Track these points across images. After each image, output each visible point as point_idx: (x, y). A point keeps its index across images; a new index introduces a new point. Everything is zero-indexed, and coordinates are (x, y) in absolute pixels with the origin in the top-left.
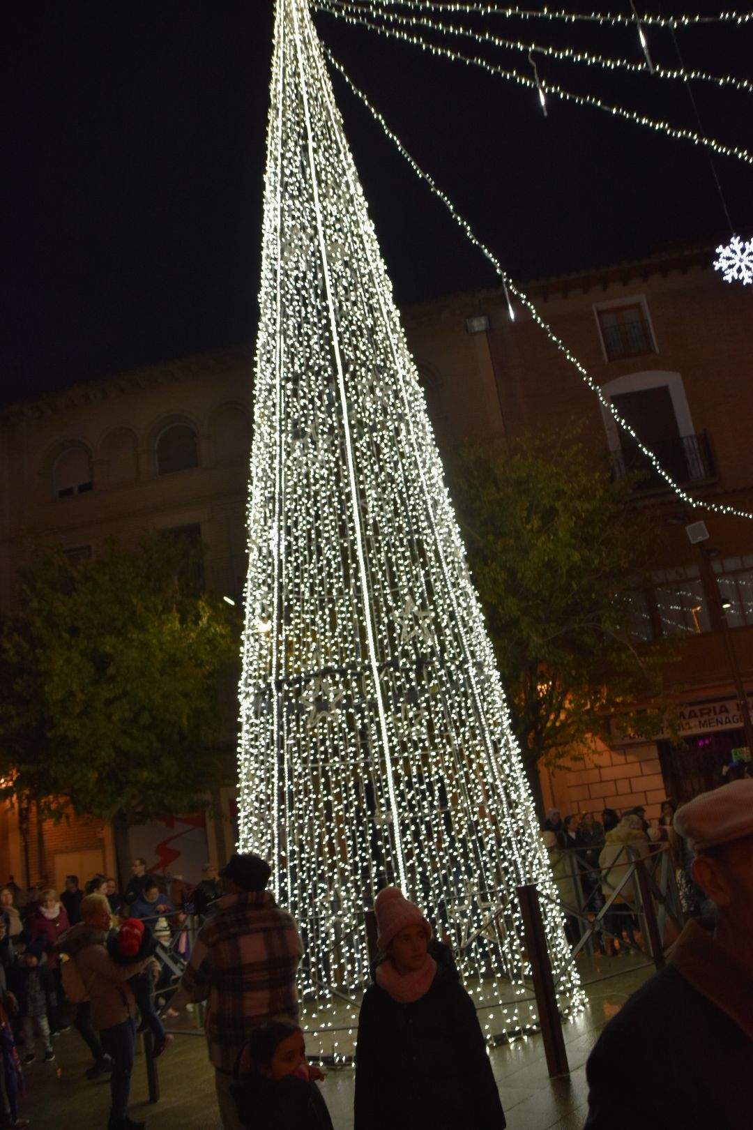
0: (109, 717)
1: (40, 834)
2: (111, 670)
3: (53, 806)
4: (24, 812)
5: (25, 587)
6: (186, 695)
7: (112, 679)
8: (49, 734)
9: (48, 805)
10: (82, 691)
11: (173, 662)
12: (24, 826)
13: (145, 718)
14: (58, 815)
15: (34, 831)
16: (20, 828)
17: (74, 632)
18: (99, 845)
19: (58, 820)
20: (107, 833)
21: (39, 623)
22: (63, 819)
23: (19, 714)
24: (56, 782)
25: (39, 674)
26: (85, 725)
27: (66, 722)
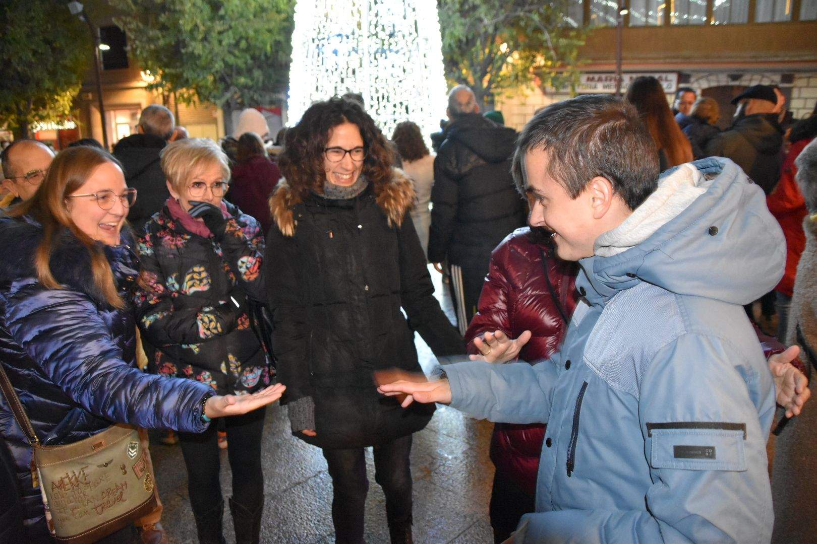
0: (220, 42)
2: (222, 12)
3: (186, 96)
6: (270, 31)
7: (222, 18)
8: (183, 51)
9: (182, 95)
10: (203, 25)
11: (263, 9)
13: (243, 44)
14: (188, 101)
18: (214, 121)
19: (188, 104)
20: (219, 114)
22: (192, 104)
23: (164, 37)
24: (187, 80)
25: (175, 11)
26: (205, 46)
27: (193, 44)
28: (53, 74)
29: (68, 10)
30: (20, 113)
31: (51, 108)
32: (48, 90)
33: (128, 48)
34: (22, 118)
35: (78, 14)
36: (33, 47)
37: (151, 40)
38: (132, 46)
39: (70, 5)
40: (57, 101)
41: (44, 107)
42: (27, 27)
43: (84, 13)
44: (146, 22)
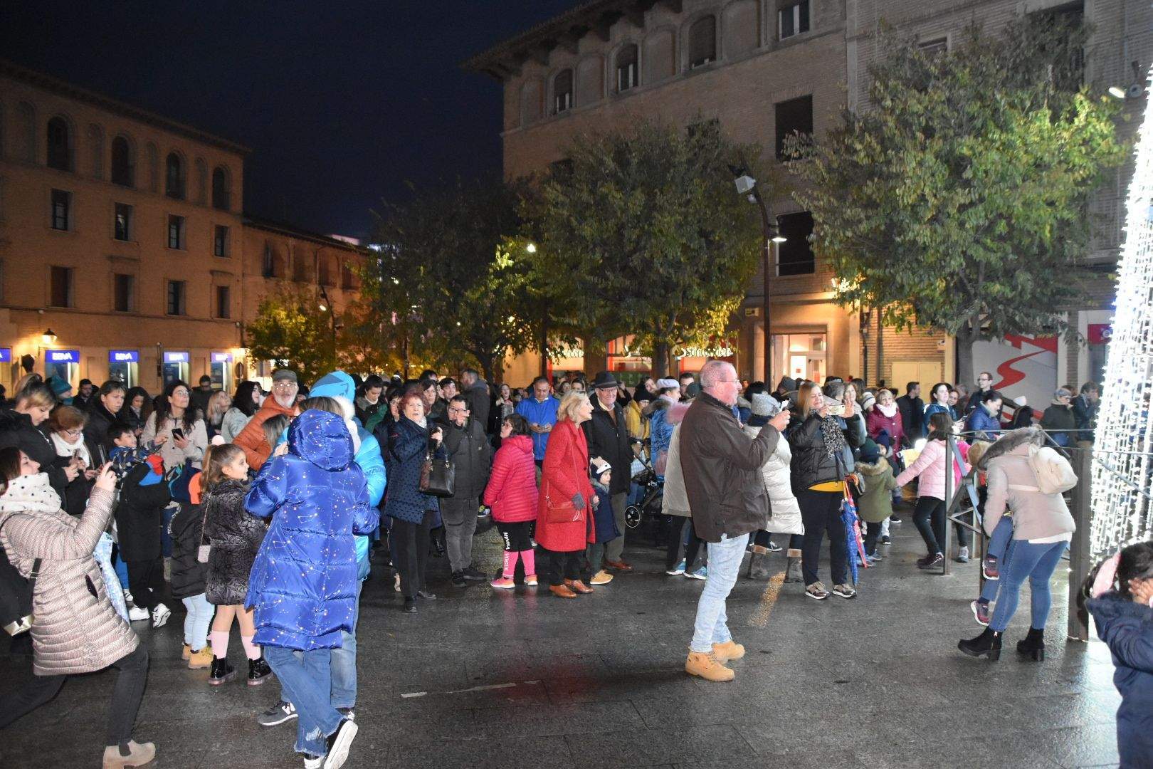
0: (962, 225)
1: (880, 341)
2: (968, 174)
3: (897, 313)
4: (865, 317)
5: (878, 84)
6: (1051, 204)
7: (967, 184)
8: (898, 239)
9: (890, 312)
10: (935, 196)
11: (1039, 165)
12: (865, 330)
13: (1002, 227)
14: (900, 322)
15: (874, 337)
16: (861, 332)
17: (929, 132)
18: (940, 356)
19: (900, 327)
20: (948, 345)
21: (891, 122)
22: (905, 327)
23: (868, 218)
24: (902, 287)
25: (890, 176)
26: (935, 231)
27: (917, 227)
28: (705, 279)
29: (734, 189)
30: (658, 332)
31: (700, 327)
32: (698, 301)
33: (813, 237)
34: (661, 339)
35: (748, 193)
36: (684, 241)
37: (848, 223)
38: (818, 233)
39: (738, 181)
40: (709, 317)
41: (692, 326)
42: (680, 214)
43: (754, 191)
44: (841, 198)
